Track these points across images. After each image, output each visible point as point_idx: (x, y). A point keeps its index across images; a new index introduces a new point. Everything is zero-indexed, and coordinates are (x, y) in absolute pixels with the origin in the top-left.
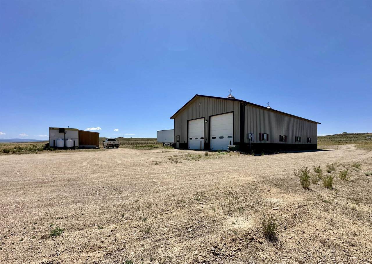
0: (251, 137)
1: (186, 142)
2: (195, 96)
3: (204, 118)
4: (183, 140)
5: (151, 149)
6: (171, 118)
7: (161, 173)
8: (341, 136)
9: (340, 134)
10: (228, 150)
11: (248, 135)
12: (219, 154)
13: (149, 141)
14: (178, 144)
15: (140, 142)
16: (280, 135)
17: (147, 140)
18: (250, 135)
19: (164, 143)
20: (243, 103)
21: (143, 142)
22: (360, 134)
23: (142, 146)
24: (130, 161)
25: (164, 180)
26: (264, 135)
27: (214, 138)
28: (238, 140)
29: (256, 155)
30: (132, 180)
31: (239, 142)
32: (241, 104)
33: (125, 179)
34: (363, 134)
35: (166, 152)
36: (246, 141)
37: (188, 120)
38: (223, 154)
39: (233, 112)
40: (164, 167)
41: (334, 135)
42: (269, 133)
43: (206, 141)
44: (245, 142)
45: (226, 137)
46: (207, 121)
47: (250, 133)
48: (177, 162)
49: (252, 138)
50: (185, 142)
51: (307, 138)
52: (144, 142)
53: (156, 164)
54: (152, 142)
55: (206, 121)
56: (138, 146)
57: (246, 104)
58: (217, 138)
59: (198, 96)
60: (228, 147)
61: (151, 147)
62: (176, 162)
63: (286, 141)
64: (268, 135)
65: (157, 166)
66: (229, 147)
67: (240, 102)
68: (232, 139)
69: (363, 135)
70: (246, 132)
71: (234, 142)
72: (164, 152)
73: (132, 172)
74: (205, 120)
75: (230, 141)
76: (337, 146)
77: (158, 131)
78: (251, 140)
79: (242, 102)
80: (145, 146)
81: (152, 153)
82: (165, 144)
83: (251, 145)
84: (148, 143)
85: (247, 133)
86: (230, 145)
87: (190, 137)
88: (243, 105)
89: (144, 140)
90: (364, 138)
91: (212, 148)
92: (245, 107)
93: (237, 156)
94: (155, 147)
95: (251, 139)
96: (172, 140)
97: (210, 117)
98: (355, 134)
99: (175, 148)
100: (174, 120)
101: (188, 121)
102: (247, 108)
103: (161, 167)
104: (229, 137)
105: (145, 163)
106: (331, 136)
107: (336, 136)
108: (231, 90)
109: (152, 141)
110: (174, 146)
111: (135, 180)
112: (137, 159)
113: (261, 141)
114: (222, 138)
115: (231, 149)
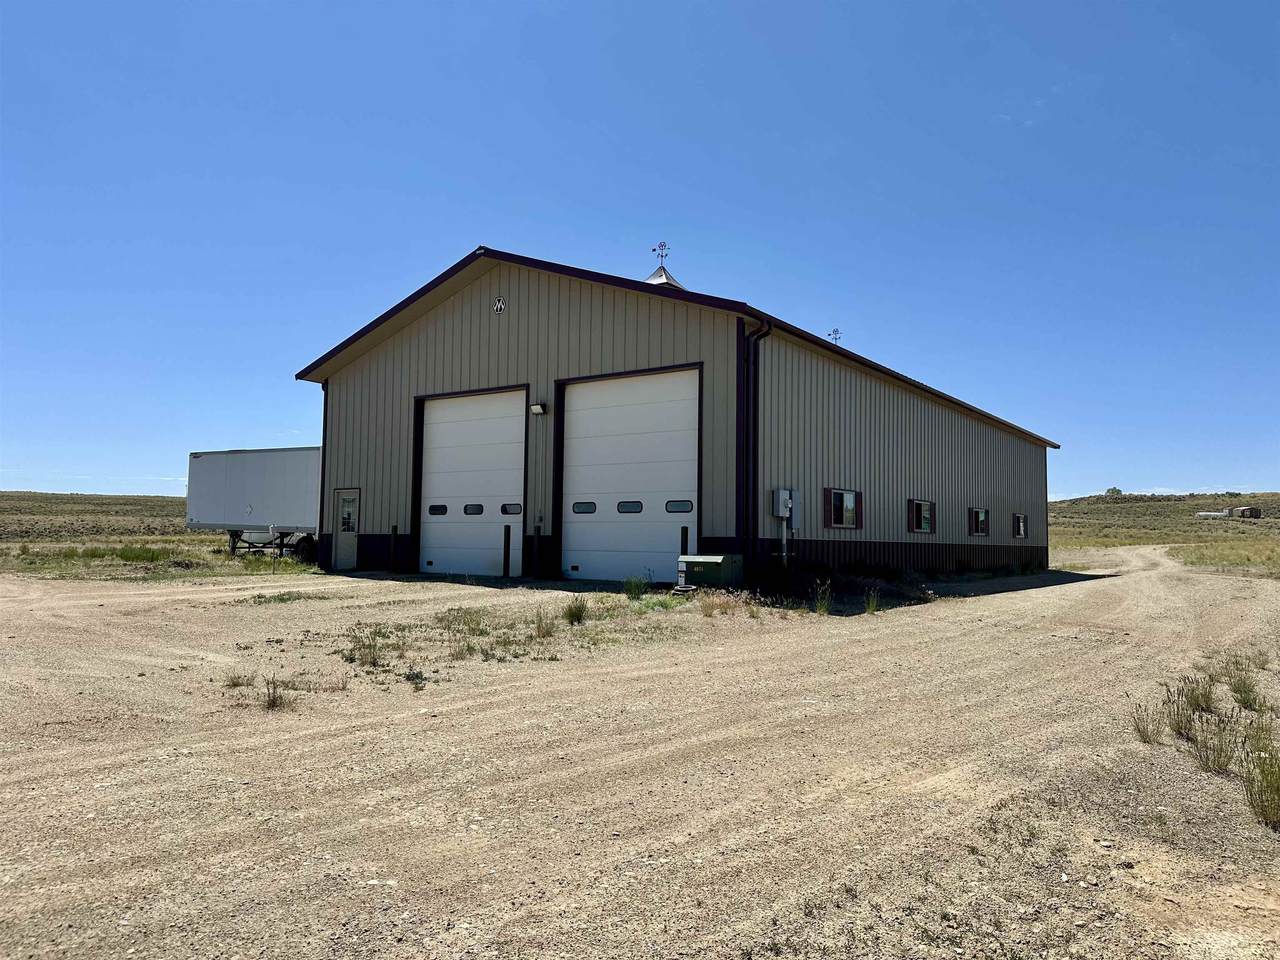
0: (791, 509)
1: (404, 529)
2: (472, 257)
3: (527, 387)
4: (384, 516)
5: (152, 576)
6: (299, 376)
7: (357, 788)
8: (1103, 507)
9: (1099, 499)
10: (682, 581)
11: (773, 495)
12: (636, 604)
13: (107, 513)
14: (346, 546)
15: (43, 521)
16: (909, 501)
17: (91, 507)
18: (784, 495)
19: (236, 535)
20: (751, 325)
21: (59, 520)
22: (1168, 498)
23: (70, 555)
24: (37, 687)
25: (417, 853)
26: (842, 495)
27: (588, 508)
28: (725, 524)
29: (840, 613)
30: (133, 879)
31: (732, 533)
32: (740, 323)
33: (61, 875)
34: (1180, 499)
35: (282, 599)
36: (765, 530)
37: (422, 393)
38: (664, 605)
39: (699, 366)
40: (340, 724)
41: (1077, 500)
42: (863, 491)
43: (538, 529)
44: (760, 536)
45: (654, 506)
46: (544, 406)
47: (781, 483)
48: (415, 679)
49: (791, 515)
50: (400, 532)
51: (1014, 515)
52: (73, 519)
53: (273, 704)
54: (131, 521)
55: (537, 409)
56: (35, 548)
57: (765, 329)
58: (607, 507)
59: (486, 256)
60: (683, 567)
61: (149, 563)
62: (409, 678)
63: (933, 530)
64: (858, 497)
65: (287, 719)
66: (688, 564)
67: (734, 316)
68: (690, 520)
69: (1180, 505)
70: (765, 483)
71: (706, 534)
72: (268, 600)
73: (105, 791)
74: (532, 399)
75: (685, 530)
76: (1102, 553)
77: (195, 456)
78: (789, 527)
79: (747, 318)
80: (93, 554)
81: (184, 607)
82: (245, 536)
83: (790, 549)
84: (97, 530)
85: (767, 487)
86: (684, 552)
87: (431, 496)
88: (752, 334)
89: (68, 507)
90: (1186, 518)
91: (575, 568)
92: (762, 342)
93: (742, 615)
94: (179, 559)
95: (789, 520)
96: (306, 518)
97: (561, 387)
98: (1153, 498)
99: (330, 568)
100: (325, 388)
101: (420, 405)
102: (770, 352)
103: (318, 726)
104: (674, 507)
105: (181, 701)
106: (1064, 505)
107: (1083, 506)
108: (662, 246)
109: (132, 513)
110: (315, 553)
111: (170, 883)
112: (91, 668)
113: (832, 531)
114: (630, 507)
115: (700, 579)
